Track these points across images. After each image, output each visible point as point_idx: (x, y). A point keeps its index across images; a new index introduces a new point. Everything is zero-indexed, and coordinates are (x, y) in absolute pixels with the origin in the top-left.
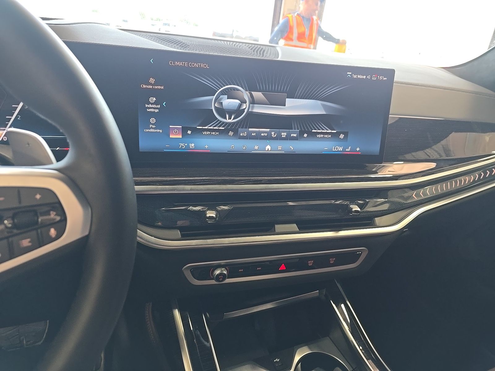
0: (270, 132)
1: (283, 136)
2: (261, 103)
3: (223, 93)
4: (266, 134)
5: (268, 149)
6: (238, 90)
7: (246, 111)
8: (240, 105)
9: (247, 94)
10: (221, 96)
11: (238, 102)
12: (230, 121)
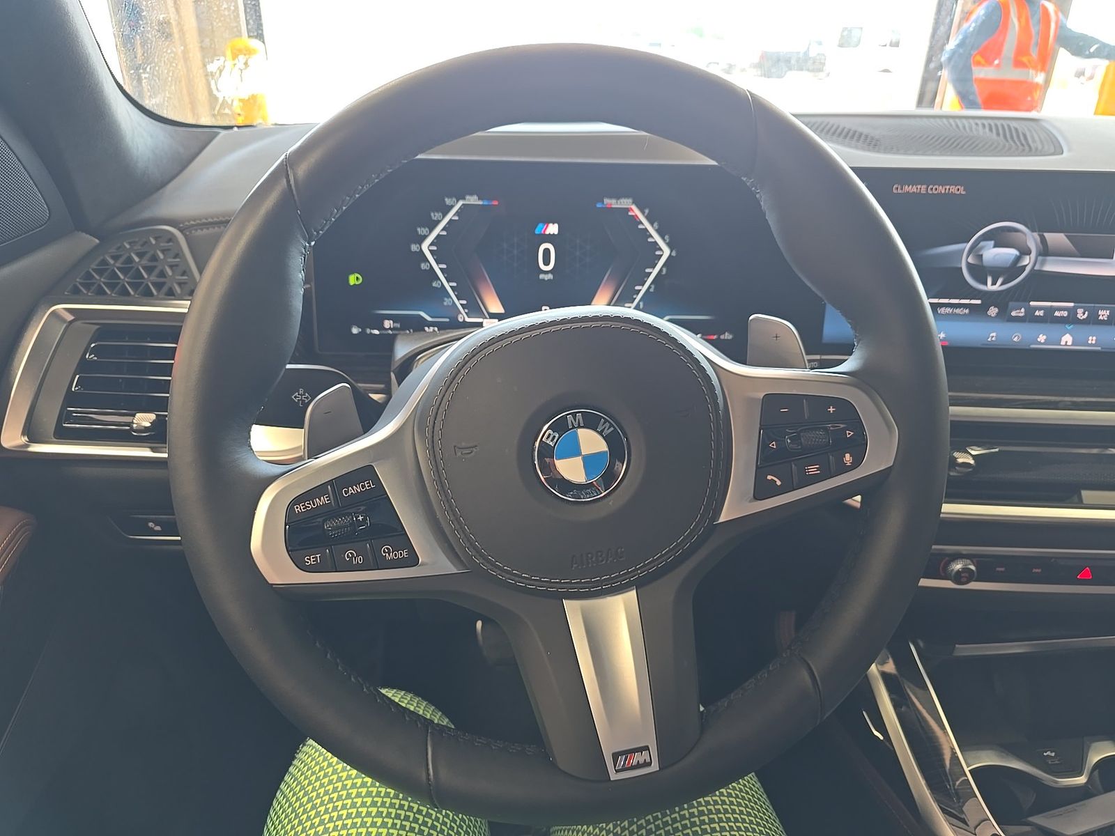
0: (1075, 309)
1: (1101, 318)
2: (1061, 253)
3: (986, 237)
4: (1065, 314)
5: (1066, 342)
6: (1016, 230)
7: (1028, 269)
8: (1018, 259)
9: (1033, 237)
10: (982, 244)
11: (1013, 252)
12: (995, 288)
